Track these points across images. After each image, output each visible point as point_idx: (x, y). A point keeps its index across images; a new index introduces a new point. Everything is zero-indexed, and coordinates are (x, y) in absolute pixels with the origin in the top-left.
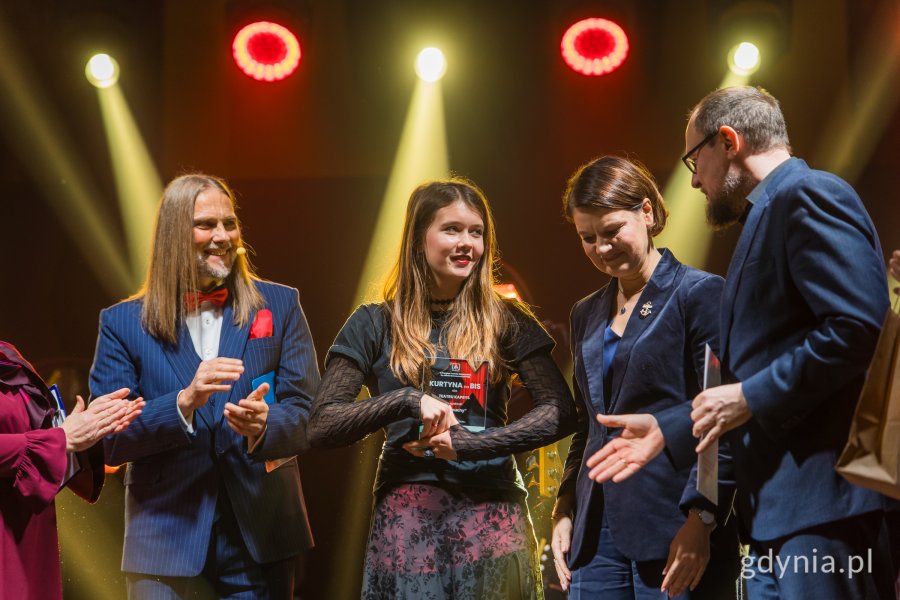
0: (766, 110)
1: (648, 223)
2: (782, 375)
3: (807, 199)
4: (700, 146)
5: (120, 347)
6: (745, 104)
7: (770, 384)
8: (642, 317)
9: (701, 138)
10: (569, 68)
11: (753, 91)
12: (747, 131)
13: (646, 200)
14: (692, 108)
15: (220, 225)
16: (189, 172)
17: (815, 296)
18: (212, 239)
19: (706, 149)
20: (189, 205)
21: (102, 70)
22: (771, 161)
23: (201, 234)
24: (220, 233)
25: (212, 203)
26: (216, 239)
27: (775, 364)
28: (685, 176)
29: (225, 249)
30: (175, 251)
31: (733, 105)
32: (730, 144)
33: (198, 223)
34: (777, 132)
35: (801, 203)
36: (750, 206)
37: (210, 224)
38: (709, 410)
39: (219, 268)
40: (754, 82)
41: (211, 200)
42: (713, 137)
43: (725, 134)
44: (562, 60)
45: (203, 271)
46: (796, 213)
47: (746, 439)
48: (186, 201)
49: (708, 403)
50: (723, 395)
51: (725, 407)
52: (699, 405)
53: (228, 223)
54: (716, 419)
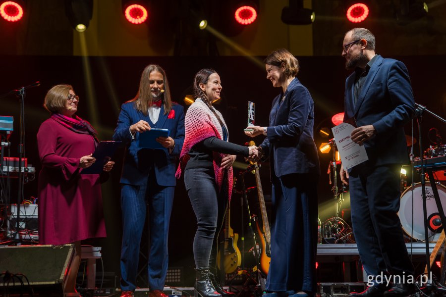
9: (353, 41)
10: (238, 22)
19: (355, 45)
32: (363, 45)
43: (363, 41)
44: (235, 20)
49: (364, 130)
50: (368, 128)
51: (369, 131)
52: (359, 131)
53: (159, 82)
54: (366, 135)
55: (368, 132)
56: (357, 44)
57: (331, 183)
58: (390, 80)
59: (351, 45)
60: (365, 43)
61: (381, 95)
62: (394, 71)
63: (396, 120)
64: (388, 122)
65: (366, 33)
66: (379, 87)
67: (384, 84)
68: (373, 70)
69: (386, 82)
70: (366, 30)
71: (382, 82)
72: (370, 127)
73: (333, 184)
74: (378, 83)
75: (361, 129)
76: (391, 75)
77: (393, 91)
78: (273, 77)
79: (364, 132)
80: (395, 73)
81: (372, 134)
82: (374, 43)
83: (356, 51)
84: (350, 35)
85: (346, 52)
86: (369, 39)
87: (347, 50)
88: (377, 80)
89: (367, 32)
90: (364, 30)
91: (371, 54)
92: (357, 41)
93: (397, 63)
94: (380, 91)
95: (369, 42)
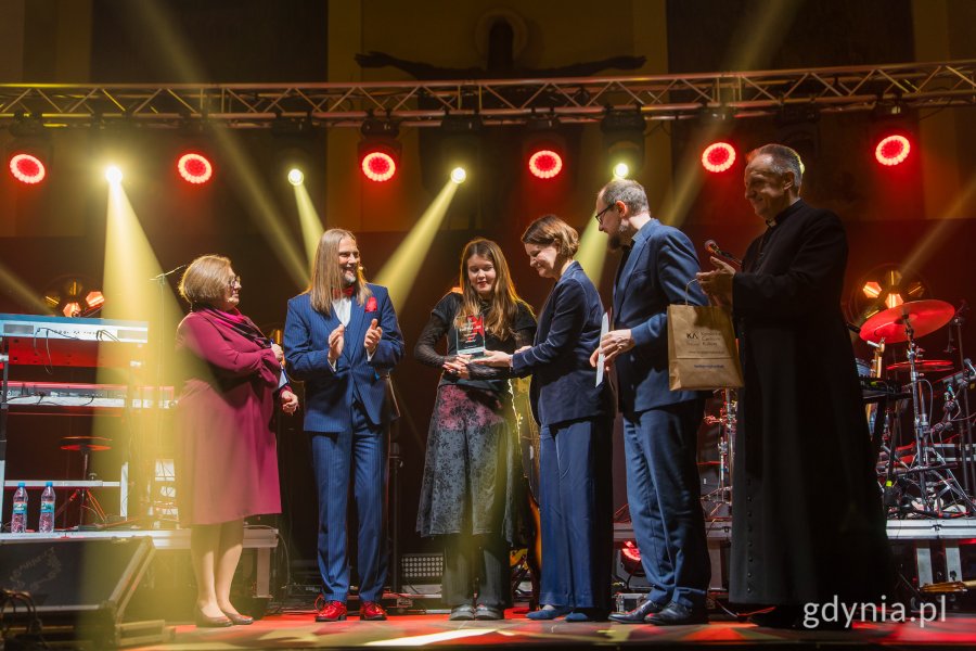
0: (638, 192)
2: (654, 328)
3: (670, 241)
4: (605, 211)
5: (299, 319)
6: (629, 189)
7: (647, 332)
9: (606, 207)
10: (533, 175)
11: (630, 182)
12: (630, 204)
14: (600, 191)
15: (352, 255)
17: (671, 290)
19: (609, 213)
20: (336, 245)
21: (296, 177)
22: (642, 220)
23: (343, 259)
24: (352, 259)
25: (347, 244)
26: (349, 262)
27: (650, 321)
28: (595, 224)
29: (353, 267)
30: (329, 268)
31: (622, 190)
32: (621, 210)
33: (341, 254)
34: (644, 204)
35: (666, 243)
36: (633, 242)
37: (346, 254)
38: (614, 342)
39: (350, 277)
40: (629, 178)
41: (347, 243)
42: (611, 206)
43: (619, 205)
44: (530, 171)
45: (344, 278)
46: (663, 249)
47: (632, 359)
48: (334, 243)
49: (613, 338)
50: (622, 335)
51: (622, 341)
60: (623, 207)
75: (611, 336)
78: (544, 264)
81: (627, 345)
86: (628, 199)
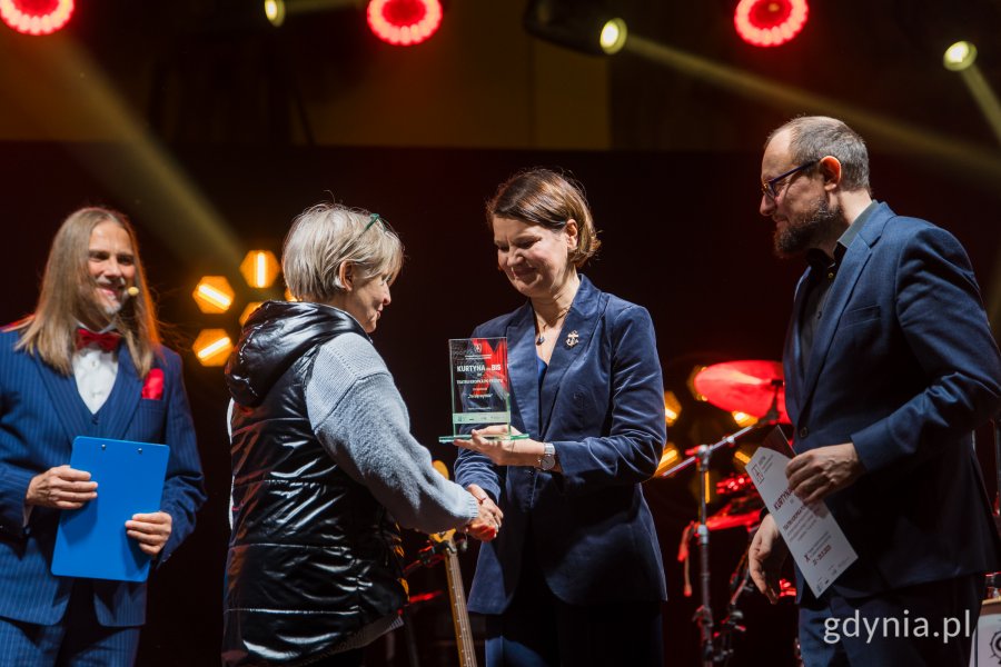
1: (570, 246)
4: (794, 173)
6: (847, 139)
8: (569, 348)
13: (571, 221)
15: (113, 258)
16: (92, 206)
18: (102, 272)
25: (105, 236)
26: (107, 273)
32: (830, 177)
33: (93, 255)
39: (109, 302)
41: (108, 233)
43: (827, 165)
49: (817, 463)
50: (833, 455)
51: (836, 467)
52: (804, 464)
53: (122, 259)
54: (826, 479)
55: (830, 471)
56: (810, 176)
57: (688, 590)
58: (905, 296)
59: (788, 179)
60: (837, 171)
61: (881, 343)
62: (914, 263)
63: (928, 428)
64: (904, 435)
65: (835, 136)
66: (871, 320)
67: (887, 312)
68: (855, 259)
69: (894, 300)
70: (835, 123)
71: (879, 303)
72: (842, 452)
73: (696, 598)
74: (867, 307)
75: (811, 458)
76: (907, 281)
77: (918, 330)
79: (819, 469)
80: (918, 269)
81: (847, 474)
82: (866, 165)
83: (806, 196)
84: (782, 143)
85: (774, 201)
86: (846, 156)
87: (776, 194)
88: (863, 297)
89: (841, 130)
90: (828, 126)
91: (857, 203)
92: (808, 166)
93: (924, 236)
94: (874, 332)
95: (850, 168)
